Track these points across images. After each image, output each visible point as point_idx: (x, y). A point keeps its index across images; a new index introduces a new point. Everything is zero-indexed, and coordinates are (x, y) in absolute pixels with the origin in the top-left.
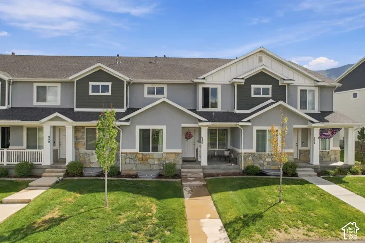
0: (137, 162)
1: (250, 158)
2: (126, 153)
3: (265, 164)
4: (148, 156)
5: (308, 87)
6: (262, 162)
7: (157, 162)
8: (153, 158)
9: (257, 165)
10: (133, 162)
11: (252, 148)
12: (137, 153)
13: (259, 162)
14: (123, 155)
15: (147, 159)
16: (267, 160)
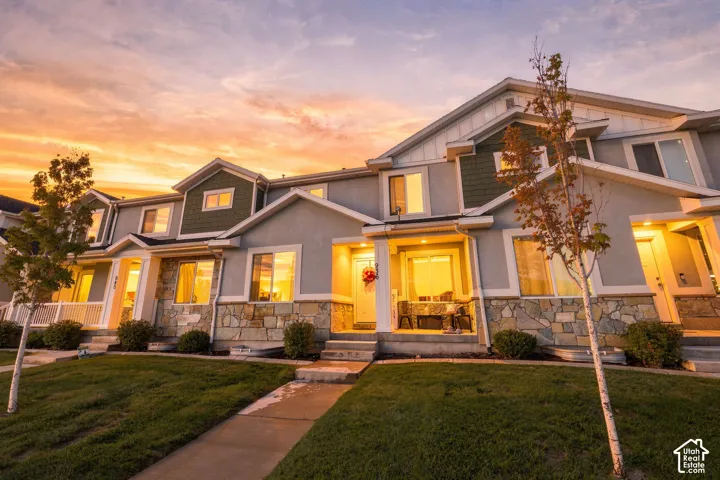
0: (244, 323)
1: (506, 313)
2: (226, 304)
3: (557, 328)
4: (264, 310)
5: (655, 137)
6: (547, 324)
7: (280, 324)
8: (273, 315)
9: (530, 332)
10: (235, 322)
11: (506, 285)
12: (244, 303)
13: (535, 325)
14: (220, 308)
15: (261, 318)
16: (560, 317)
